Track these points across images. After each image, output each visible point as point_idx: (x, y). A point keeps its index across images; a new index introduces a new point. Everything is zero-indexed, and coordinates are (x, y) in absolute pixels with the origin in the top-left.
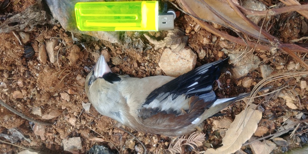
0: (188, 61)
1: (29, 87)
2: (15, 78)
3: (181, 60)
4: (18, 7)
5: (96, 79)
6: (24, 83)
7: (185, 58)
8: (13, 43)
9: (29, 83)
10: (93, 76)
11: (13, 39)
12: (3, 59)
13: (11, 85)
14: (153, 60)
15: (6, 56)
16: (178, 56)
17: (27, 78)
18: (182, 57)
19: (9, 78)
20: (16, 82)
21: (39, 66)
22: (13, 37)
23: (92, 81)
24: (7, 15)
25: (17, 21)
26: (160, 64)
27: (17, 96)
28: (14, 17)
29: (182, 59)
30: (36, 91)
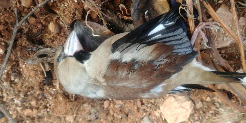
0: (187, 110)
1: (41, 107)
2: (30, 98)
3: (181, 109)
4: (49, 41)
5: (65, 57)
6: (37, 103)
7: (185, 107)
8: (37, 72)
9: (41, 104)
10: (62, 53)
11: (39, 69)
12: (24, 83)
13: (25, 103)
14: (156, 103)
15: (27, 81)
16: (179, 105)
17: (41, 99)
18: (183, 106)
19: (24, 98)
20: (29, 101)
21: (53, 91)
22: (39, 67)
23: (61, 58)
24: (38, 47)
25: (46, 54)
26: (161, 108)
27: (28, 113)
28: (44, 50)
29: (182, 107)
30: (46, 111)
